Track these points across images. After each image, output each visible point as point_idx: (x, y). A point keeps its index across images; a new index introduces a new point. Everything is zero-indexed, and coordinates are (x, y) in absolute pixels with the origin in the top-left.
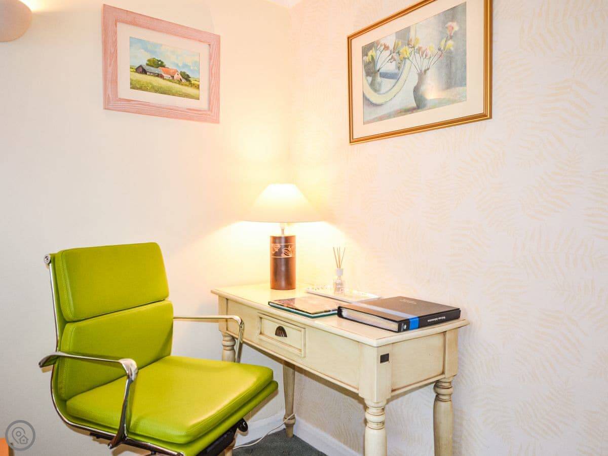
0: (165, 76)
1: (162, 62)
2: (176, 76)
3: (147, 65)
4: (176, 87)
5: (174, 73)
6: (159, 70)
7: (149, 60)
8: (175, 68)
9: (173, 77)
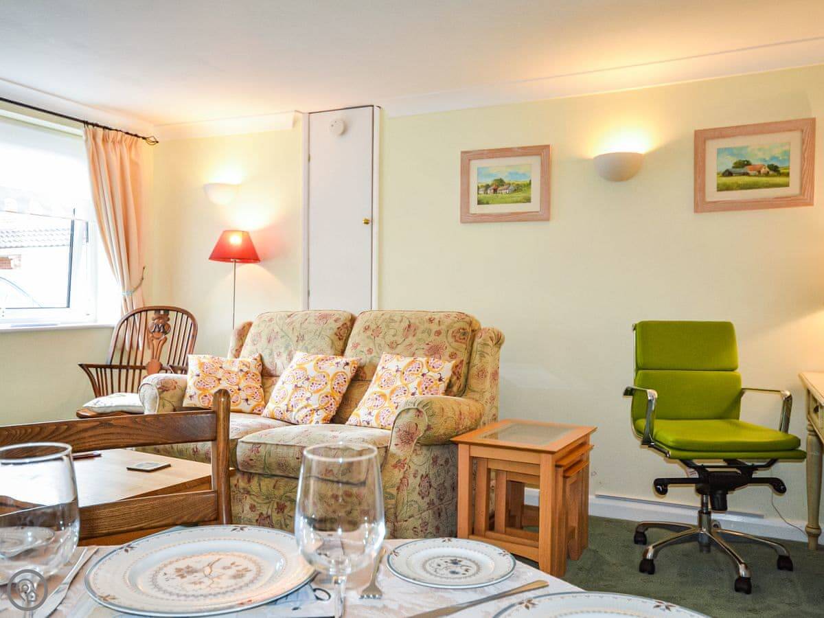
0: (752, 173)
1: (748, 162)
2: (763, 171)
3: (734, 167)
4: (764, 180)
5: (761, 168)
6: (747, 169)
7: (736, 163)
8: (762, 163)
9: (759, 172)
